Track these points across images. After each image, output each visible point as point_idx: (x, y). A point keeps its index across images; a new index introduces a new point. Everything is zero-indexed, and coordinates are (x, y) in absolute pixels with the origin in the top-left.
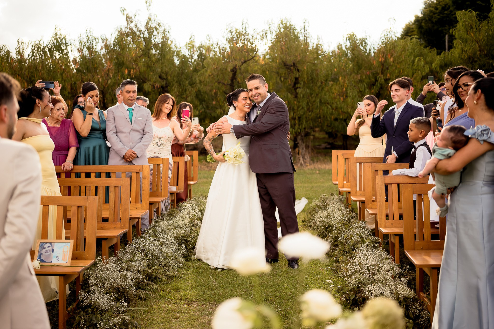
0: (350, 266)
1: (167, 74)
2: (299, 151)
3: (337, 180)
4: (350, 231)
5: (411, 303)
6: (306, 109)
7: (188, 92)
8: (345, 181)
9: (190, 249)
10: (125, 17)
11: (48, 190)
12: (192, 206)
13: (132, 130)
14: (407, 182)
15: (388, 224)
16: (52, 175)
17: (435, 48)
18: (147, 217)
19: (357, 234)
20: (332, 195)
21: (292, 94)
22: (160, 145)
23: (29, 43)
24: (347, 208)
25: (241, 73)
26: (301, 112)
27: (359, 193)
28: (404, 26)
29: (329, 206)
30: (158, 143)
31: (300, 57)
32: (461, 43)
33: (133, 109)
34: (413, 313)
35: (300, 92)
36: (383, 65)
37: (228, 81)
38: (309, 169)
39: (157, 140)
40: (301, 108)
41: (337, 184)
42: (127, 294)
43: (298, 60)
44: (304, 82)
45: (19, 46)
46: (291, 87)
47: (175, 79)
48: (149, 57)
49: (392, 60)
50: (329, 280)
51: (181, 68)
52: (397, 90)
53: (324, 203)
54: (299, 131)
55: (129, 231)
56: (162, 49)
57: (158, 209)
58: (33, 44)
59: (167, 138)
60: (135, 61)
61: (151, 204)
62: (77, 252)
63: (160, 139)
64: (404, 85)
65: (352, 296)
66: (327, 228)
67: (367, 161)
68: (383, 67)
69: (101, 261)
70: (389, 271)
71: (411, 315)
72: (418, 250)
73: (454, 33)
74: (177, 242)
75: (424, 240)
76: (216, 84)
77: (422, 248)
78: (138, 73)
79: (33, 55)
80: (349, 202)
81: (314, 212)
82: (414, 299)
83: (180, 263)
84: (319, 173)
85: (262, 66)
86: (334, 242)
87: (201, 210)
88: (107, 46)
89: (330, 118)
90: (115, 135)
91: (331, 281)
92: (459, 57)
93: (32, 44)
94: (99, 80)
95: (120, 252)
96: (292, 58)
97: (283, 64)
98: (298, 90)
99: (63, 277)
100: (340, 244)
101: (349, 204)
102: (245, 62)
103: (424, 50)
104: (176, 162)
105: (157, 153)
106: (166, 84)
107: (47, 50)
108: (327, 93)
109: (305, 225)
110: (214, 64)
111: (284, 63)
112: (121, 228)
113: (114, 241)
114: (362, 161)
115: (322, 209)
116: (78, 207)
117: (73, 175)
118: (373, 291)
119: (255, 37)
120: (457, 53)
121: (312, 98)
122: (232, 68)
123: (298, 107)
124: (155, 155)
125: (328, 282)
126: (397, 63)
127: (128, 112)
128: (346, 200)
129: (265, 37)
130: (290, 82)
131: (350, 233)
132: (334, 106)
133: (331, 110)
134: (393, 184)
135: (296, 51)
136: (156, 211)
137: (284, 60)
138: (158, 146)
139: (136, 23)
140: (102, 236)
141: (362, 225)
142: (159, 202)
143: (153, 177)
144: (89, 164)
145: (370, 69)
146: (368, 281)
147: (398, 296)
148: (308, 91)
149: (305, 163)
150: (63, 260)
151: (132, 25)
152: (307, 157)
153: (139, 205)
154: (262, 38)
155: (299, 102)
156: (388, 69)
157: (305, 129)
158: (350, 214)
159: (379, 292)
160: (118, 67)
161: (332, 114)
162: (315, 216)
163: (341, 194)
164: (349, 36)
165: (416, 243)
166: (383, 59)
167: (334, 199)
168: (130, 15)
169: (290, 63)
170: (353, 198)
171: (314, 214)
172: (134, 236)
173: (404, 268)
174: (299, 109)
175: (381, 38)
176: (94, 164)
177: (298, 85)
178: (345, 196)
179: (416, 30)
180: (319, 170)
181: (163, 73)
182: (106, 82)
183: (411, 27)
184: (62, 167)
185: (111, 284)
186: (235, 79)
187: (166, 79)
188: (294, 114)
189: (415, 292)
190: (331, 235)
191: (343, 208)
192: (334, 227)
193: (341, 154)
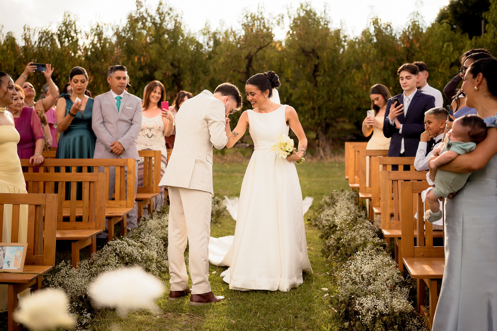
0: (345, 274)
1: (179, 61)
2: (319, 142)
3: (348, 175)
4: (354, 232)
5: (408, 319)
6: (326, 98)
7: (201, 81)
8: (356, 176)
11: (10, 187)
13: (120, 120)
14: (414, 179)
15: (392, 225)
16: (16, 170)
17: (467, 34)
18: (135, 215)
19: (360, 236)
20: (343, 191)
21: (311, 82)
22: (151, 136)
23: (36, 30)
24: (356, 206)
25: (257, 61)
26: (321, 102)
27: (368, 189)
29: (338, 204)
30: (149, 135)
31: (319, 43)
32: (493, 28)
33: (121, 98)
35: (319, 80)
36: (408, 50)
37: (243, 68)
38: (328, 162)
39: (147, 131)
40: (321, 97)
41: (348, 179)
43: (317, 46)
44: (325, 70)
45: (25, 33)
46: (311, 75)
47: (188, 67)
48: (160, 43)
49: (417, 45)
50: (326, 287)
52: (409, 78)
53: (333, 200)
54: (319, 121)
58: (40, 30)
59: (158, 128)
60: (145, 48)
61: (139, 200)
62: (34, 256)
63: (150, 129)
64: (414, 71)
65: (343, 308)
66: (332, 228)
67: (378, 154)
68: (409, 53)
70: (387, 280)
72: (417, 257)
73: (486, 17)
75: (425, 246)
76: (231, 72)
77: (423, 255)
78: (149, 61)
81: (321, 210)
82: (411, 313)
83: (164, 267)
84: (339, 167)
85: (280, 52)
86: (337, 244)
89: (352, 108)
90: (102, 125)
91: (327, 289)
92: (491, 42)
93: (38, 31)
95: (95, 255)
96: (312, 44)
97: (301, 50)
98: (317, 78)
99: (12, 286)
100: (342, 247)
101: (358, 201)
102: (261, 48)
103: (454, 35)
105: (149, 145)
106: (178, 72)
107: (55, 37)
108: (349, 82)
109: (311, 224)
110: (228, 51)
111: (303, 50)
112: (96, 228)
113: (89, 243)
114: (372, 154)
115: (330, 206)
116: (36, 206)
117: (42, 169)
118: (365, 303)
119: (271, 21)
120: (489, 38)
121: (333, 86)
122: (247, 55)
123: (318, 96)
124: (146, 147)
125: (323, 290)
126: (424, 49)
127: (116, 101)
129: (281, 22)
130: (309, 70)
131: (354, 234)
132: (356, 95)
133: (353, 100)
134: (399, 181)
135: (315, 36)
136: (146, 208)
137: (303, 46)
138: (149, 138)
139: (147, 7)
140: (71, 238)
143: (145, 172)
144: (69, 158)
145: (395, 55)
146: (362, 292)
147: (393, 310)
148: (328, 79)
149: (325, 155)
150: (15, 265)
151: (142, 10)
152: (328, 150)
153: (123, 202)
154: (278, 23)
155: (319, 91)
156: (414, 55)
157: (325, 119)
159: (371, 306)
161: (353, 104)
162: (322, 215)
164: (374, 20)
165: (416, 249)
166: (408, 45)
167: (344, 195)
169: (308, 49)
170: (361, 195)
171: (321, 212)
174: (319, 98)
175: (407, 22)
176: (74, 157)
177: (318, 73)
179: (451, 15)
180: (339, 164)
181: (175, 60)
183: (446, 12)
184: (31, 160)
185: (73, 292)
187: (179, 67)
188: (313, 103)
190: (333, 237)
191: (352, 205)
192: (338, 227)
193: (352, 146)
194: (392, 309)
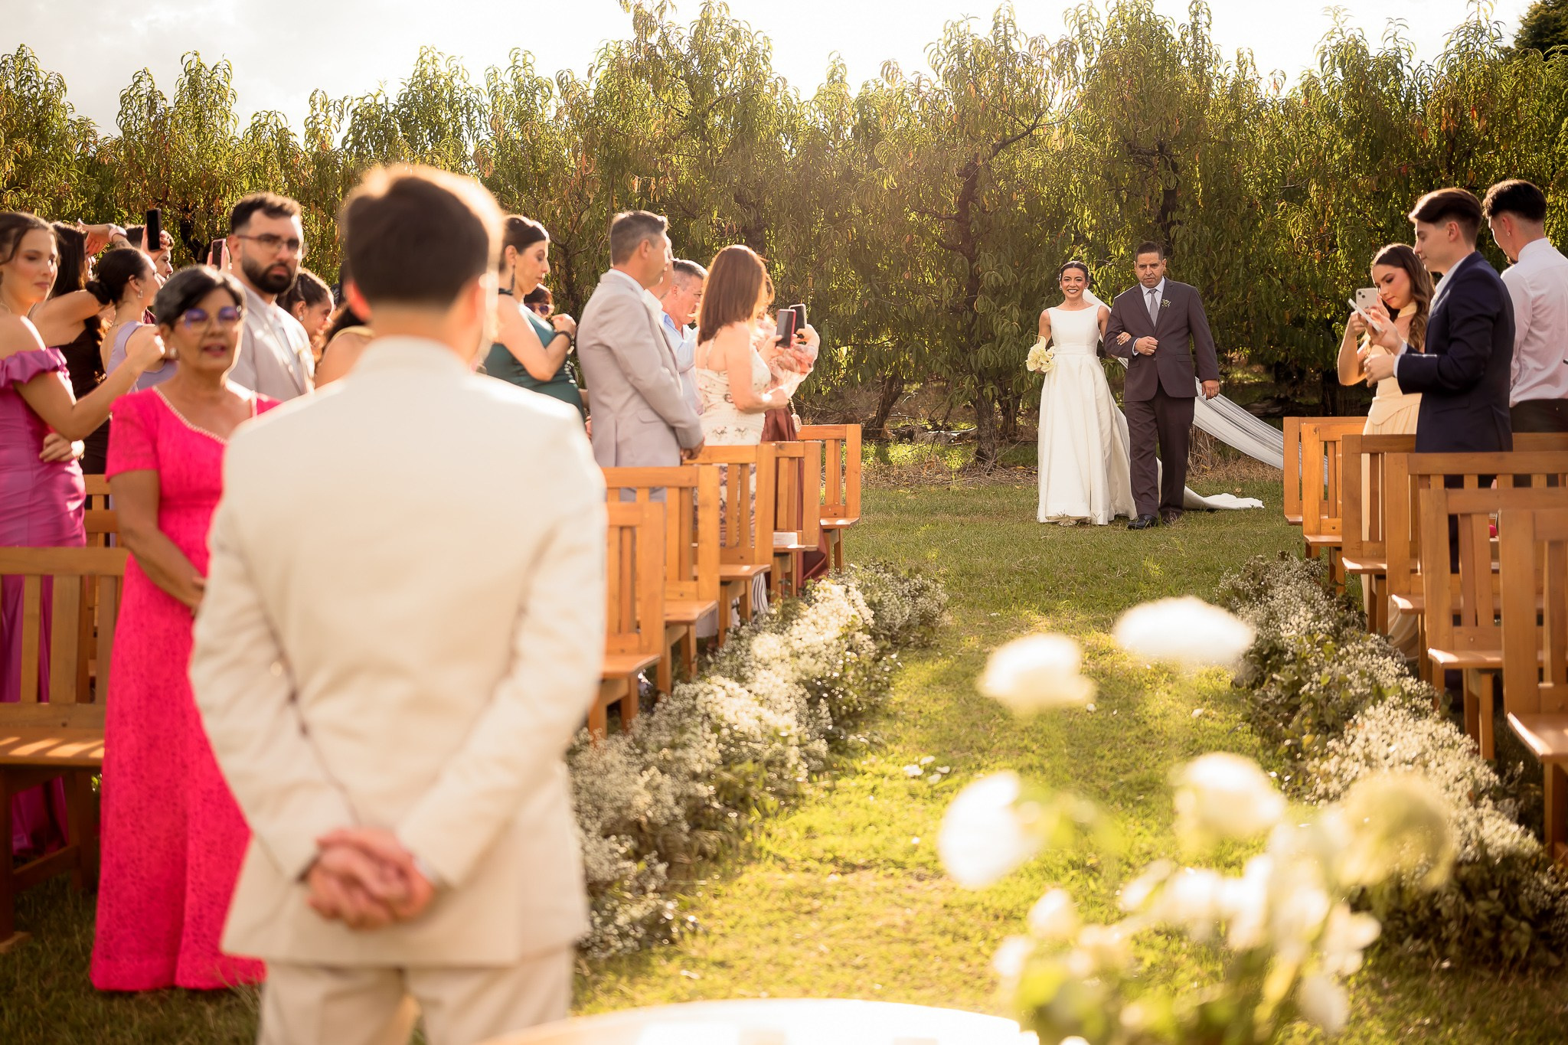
0: (1337, 766)
1: (760, 188)
3: (1300, 512)
4: (1340, 664)
5: (1526, 874)
7: (825, 246)
8: (1325, 514)
9: (842, 718)
10: (632, 15)
12: (847, 591)
15: (1459, 638)
19: (1362, 674)
20: (1283, 556)
23: (346, 106)
24: (1332, 597)
25: (991, 181)
28: (1525, 12)
29: (1275, 591)
31: (1181, 124)
34: (1532, 904)
35: (1179, 236)
36: (1452, 142)
37: (949, 206)
41: (1300, 524)
42: (664, 841)
43: (1173, 134)
44: (1194, 204)
45: (314, 115)
46: (1151, 220)
47: (787, 204)
48: (704, 139)
49: (1482, 125)
51: (802, 169)
53: (1257, 582)
55: (663, 659)
56: (745, 112)
57: (744, 598)
58: (355, 106)
60: (662, 151)
61: (725, 583)
66: (1267, 657)
67: (1394, 447)
68: (1453, 149)
69: (587, 743)
70: (1457, 780)
71: (1526, 910)
72: (1548, 713)
74: (803, 696)
76: (913, 216)
77: (1561, 708)
78: (671, 188)
79: (356, 142)
80: (1339, 578)
82: (1534, 860)
85: (1060, 154)
86: (1289, 699)
87: (875, 605)
88: (575, 107)
89: (1280, 318)
93: (352, 109)
94: (554, 214)
95: (637, 723)
96: (1156, 128)
97: (1126, 148)
98: (1173, 229)
100: (1307, 703)
101: (1336, 583)
102: (1005, 144)
104: (794, 458)
106: (758, 220)
107: (396, 124)
108: (1270, 239)
110: (908, 155)
111: (1129, 146)
112: (642, 651)
113: (622, 690)
114: (1379, 446)
115: (1251, 600)
119: (1036, 64)
121: (1220, 253)
122: (962, 165)
126: (1499, 137)
128: (1327, 572)
129: (1067, 64)
130: (1148, 204)
131: (1339, 670)
132: (1292, 278)
133: (1282, 294)
134: (1474, 517)
135: (1169, 104)
136: (737, 606)
137: (1131, 136)
139: (666, 31)
141: (1379, 645)
142: (746, 579)
145: (1411, 155)
147: (1486, 852)
148: (1207, 232)
151: (653, 39)
153: (689, 589)
154: (1059, 68)
156: (1469, 154)
158: (1341, 614)
160: (611, 173)
161: (1284, 305)
163: (1314, 555)
164: (1343, 50)
165: (1543, 691)
166: (1453, 125)
167: (1289, 569)
168: (648, 8)
169: (1147, 143)
170: (1349, 565)
172: (676, 678)
173: (1508, 773)
175: (1447, 54)
177: (1176, 215)
178: (1325, 561)
180: (1243, 486)
181: (748, 185)
182: (576, 219)
185: (619, 810)
186: (974, 199)
189: (1540, 838)
190: (1278, 678)
191: (1319, 595)
192: (1290, 653)
193: (1312, 427)
194: (1482, 845)
